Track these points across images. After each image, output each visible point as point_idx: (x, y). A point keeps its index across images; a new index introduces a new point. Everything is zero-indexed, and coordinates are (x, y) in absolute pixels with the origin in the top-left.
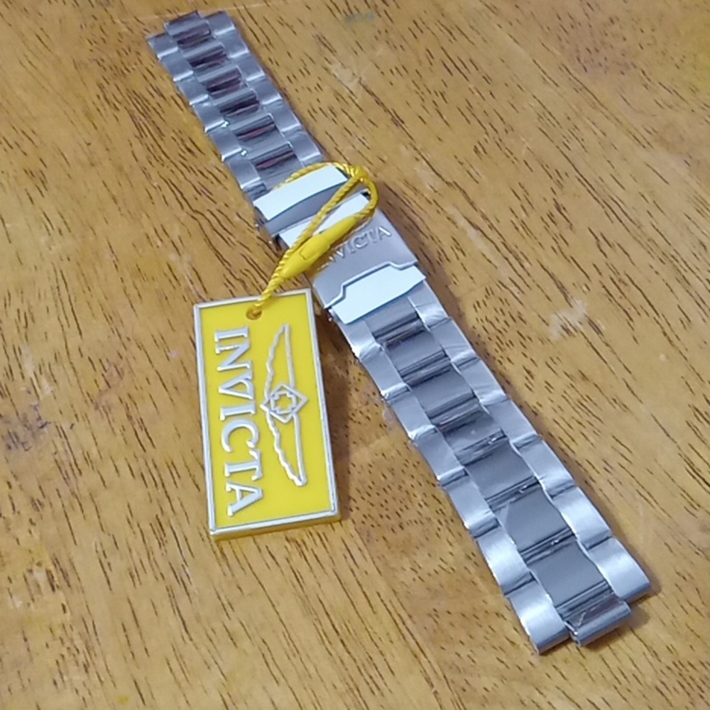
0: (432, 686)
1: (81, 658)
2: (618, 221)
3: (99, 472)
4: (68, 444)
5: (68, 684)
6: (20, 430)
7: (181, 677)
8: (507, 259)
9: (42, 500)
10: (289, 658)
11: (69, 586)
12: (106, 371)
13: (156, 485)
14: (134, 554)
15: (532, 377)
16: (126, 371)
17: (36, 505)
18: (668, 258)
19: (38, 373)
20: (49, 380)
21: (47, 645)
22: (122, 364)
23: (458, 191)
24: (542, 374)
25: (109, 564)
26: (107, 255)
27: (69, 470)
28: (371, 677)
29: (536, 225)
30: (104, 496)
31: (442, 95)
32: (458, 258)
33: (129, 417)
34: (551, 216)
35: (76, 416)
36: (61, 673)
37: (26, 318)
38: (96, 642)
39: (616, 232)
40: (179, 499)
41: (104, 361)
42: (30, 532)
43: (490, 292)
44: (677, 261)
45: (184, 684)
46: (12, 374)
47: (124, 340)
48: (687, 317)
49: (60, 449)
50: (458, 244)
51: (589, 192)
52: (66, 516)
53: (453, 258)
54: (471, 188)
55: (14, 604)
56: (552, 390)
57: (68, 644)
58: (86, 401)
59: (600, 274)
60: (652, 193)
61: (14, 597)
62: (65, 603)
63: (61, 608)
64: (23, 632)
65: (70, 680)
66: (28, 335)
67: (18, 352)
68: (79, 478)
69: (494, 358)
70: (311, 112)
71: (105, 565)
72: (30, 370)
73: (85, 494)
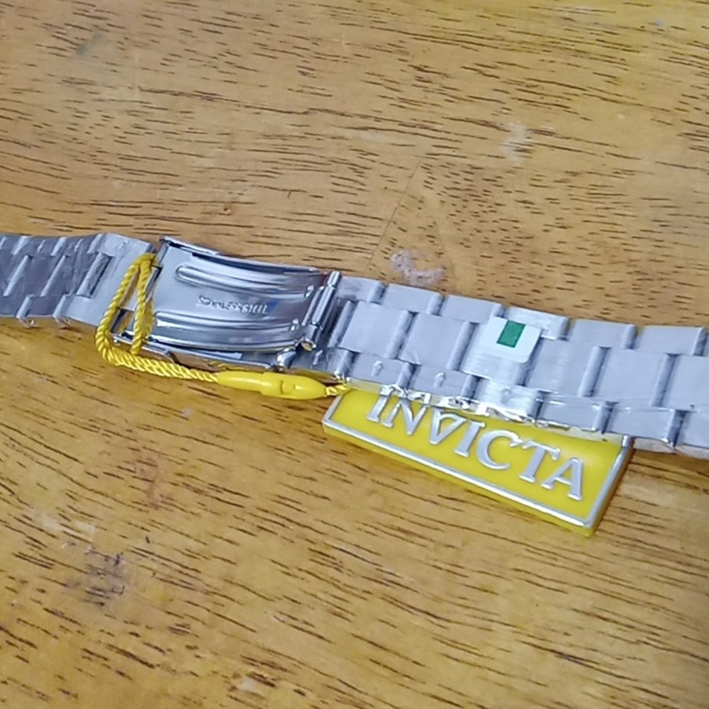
0: (696, 488)
2: (481, 47)
3: (215, 557)
4: (159, 557)
6: (96, 581)
8: (416, 134)
9: (180, 622)
10: (554, 565)
11: (285, 670)
12: (133, 472)
13: (283, 525)
14: (322, 596)
15: (531, 203)
16: (155, 457)
17: (180, 630)
18: (551, 45)
19: (65, 522)
20: (82, 519)
22: (145, 455)
23: (319, 113)
24: (536, 196)
25: (306, 623)
26: (35, 379)
27: (183, 576)
28: (639, 523)
29: (417, 94)
30: (239, 573)
31: (229, 53)
32: (374, 161)
33: (198, 491)
34: (420, 79)
35: (143, 528)
38: (362, 696)
39: (487, 55)
40: (317, 520)
41: (123, 465)
42: (198, 657)
43: (428, 167)
44: (559, 43)
45: (481, 661)
46: (40, 543)
47: (127, 434)
48: (608, 76)
49: (155, 566)
50: (362, 151)
51: (435, 41)
52: (221, 616)
53: (369, 164)
54: (330, 104)
56: (556, 202)
58: (140, 510)
59: (507, 93)
60: (486, 10)
62: (296, 688)
63: (297, 695)
66: (21, 499)
67: (25, 520)
68: (200, 576)
69: (485, 212)
70: (121, 140)
71: (304, 626)
72: (54, 526)
73: (219, 584)
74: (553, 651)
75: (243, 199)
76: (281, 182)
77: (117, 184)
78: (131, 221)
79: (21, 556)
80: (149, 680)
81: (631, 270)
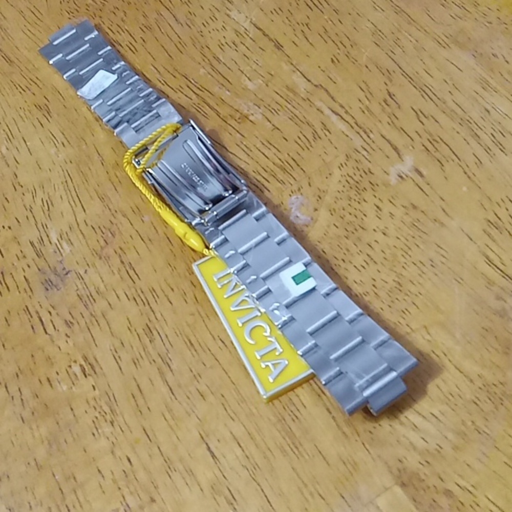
0: (330, 413)
1: (108, 417)
2: (429, 100)
3: (107, 300)
4: (85, 283)
5: (102, 435)
6: (53, 278)
7: (172, 423)
8: (358, 133)
9: (72, 320)
10: (239, 404)
11: (95, 373)
12: (103, 233)
13: (144, 304)
14: (135, 349)
15: (380, 210)
16: (117, 232)
17: (68, 324)
18: (465, 122)
19: (60, 239)
20: (67, 243)
21: (86, 412)
22: (114, 228)
23: (323, 90)
24: (387, 208)
25: (119, 357)
26: (96, 156)
27: (87, 300)
28: (292, 412)
29: (376, 108)
30: (111, 315)
31: (307, 25)
32: (326, 135)
33: (122, 262)
34: (385, 101)
35: (88, 265)
36: (97, 428)
37: (48, 204)
38: (116, 407)
39: (429, 107)
40: (160, 312)
41: (102, 227)
42: (67, 342)
43: (349, 156)
44: (471, 123)
46: (43, 242)
47: (114, 212)
48: (479, 160)
49: (80, 287)
50: (325, 126)
51: (410, 82)
52: (89, 329)
53: (323, 136)
54: (331, 88)
55: (62, 387)
56: (393, 217)
57: (98, 409)
58: (93, 254)
59: (420, 137)
60: (451, 79)
61: (62, 384)
62: (94, 384)
63: (92, 388)
64: (70, 406)
65: (103, 432)
66: (50, 215)
67: (45, 227)
68: (94, 304)
69: (355, 200)
70: (221, 46)
71: (117, 358)
72: (54, 238)
73: (99, 314)
74: (207, 444)
75: (251, 118)
76: (276, 120)
77: (202, 71)
78: (194, 97)
79: (32, 244)
80: (41, 339)
81: (396, 279)
